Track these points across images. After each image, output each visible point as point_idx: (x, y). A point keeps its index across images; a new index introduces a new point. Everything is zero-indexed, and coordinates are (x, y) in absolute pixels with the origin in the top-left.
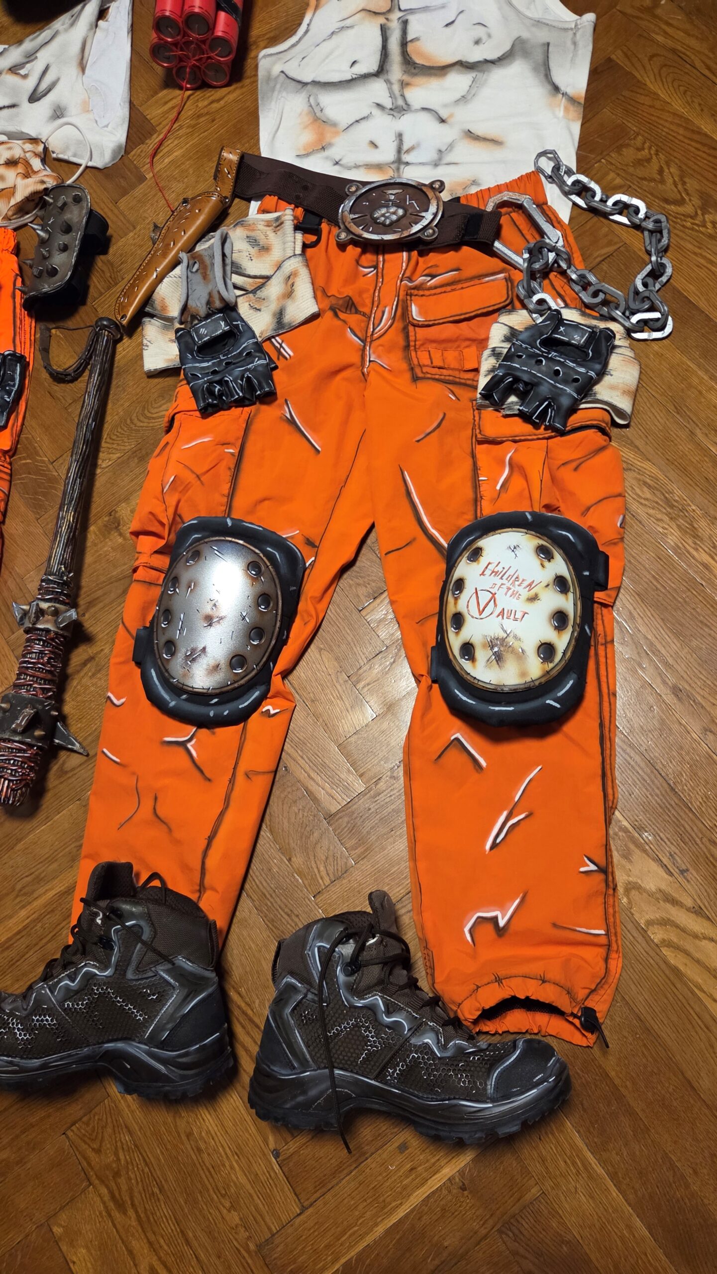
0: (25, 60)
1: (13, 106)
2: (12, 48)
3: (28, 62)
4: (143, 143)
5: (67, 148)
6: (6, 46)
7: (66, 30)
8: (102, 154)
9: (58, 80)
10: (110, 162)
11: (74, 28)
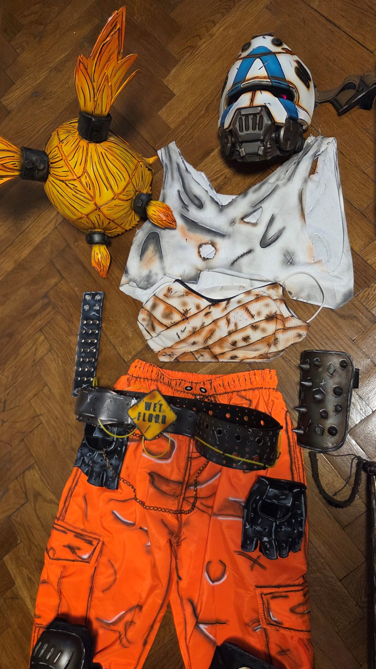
0: (251, 210)
1: (250, 252)
2: (240, 199)
3: (254, 211)
4: (368, 286)
5: (302, 290)
6: (234, 197)
7: (285, 184)
8: (334, 296)
9: (284, 228)
10: (342, 303)
11: (290, 182)
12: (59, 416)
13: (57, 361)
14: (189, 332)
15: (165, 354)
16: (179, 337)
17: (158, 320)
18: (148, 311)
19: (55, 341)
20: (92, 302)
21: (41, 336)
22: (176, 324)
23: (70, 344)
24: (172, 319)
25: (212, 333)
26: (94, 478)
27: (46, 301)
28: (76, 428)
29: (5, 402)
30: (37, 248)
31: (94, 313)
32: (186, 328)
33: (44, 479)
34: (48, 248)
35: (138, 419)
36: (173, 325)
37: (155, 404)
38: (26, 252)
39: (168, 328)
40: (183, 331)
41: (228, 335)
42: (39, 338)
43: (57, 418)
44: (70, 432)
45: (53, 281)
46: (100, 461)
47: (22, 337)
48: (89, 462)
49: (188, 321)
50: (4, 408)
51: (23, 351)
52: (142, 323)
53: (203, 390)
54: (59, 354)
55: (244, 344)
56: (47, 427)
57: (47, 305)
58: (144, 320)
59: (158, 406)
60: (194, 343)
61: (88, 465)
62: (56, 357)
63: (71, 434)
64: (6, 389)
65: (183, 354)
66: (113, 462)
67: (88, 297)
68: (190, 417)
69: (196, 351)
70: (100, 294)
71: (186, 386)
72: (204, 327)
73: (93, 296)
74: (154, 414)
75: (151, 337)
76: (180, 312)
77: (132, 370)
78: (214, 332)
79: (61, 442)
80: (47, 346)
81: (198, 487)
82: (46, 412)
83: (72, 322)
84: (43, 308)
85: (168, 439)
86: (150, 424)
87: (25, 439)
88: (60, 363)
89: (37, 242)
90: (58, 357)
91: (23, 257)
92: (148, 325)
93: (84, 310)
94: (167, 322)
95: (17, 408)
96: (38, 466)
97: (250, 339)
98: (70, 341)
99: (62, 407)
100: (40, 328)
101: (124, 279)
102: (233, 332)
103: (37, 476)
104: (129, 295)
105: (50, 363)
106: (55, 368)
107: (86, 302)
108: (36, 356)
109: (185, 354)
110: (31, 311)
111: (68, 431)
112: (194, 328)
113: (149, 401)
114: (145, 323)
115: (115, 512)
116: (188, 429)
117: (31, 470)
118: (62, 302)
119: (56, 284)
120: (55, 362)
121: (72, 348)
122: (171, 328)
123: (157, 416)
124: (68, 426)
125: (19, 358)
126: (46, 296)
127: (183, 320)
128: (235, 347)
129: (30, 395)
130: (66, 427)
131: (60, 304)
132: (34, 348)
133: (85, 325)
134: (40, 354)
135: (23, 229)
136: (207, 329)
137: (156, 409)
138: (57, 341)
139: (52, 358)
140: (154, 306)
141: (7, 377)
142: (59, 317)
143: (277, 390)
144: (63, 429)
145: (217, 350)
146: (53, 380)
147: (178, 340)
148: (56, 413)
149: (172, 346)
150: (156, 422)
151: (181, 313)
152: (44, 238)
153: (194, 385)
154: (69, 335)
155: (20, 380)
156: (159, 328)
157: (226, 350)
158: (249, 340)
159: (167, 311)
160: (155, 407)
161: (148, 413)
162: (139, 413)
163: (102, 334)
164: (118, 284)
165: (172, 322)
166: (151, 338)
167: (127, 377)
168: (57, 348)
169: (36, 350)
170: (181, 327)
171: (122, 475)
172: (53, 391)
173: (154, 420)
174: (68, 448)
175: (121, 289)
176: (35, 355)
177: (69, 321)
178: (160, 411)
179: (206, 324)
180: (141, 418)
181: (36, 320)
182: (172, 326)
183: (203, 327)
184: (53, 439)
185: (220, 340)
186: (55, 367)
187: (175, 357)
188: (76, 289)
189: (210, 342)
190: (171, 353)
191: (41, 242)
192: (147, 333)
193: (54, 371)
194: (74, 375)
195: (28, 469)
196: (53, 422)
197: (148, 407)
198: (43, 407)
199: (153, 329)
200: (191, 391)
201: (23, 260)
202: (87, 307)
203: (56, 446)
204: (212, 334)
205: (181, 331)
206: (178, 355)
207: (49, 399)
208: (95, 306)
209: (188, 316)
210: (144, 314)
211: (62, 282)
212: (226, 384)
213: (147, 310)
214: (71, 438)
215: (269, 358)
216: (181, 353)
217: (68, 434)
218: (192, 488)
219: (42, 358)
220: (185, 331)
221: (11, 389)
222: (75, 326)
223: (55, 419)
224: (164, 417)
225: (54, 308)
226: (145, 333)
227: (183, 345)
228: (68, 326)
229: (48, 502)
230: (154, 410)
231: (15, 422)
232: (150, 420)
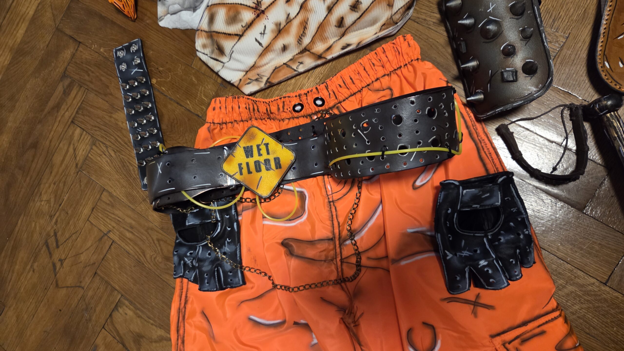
12: (133, 223)
13: (107, 153)
14: (273, 31)
15: (249, 81)
16: (260, 44)
17: (224, 33)
18: (206, 32)
19: (97, 129)
20: (129, 57)
21: (75, 130)
22: (250, 25)
23: (117, 124)
24: (241, 21)
25: (304, 25)
26: (206, 281)
27: (67, 82)
28: (162, 229)
29: (55, 234)
30: (34, 19)
31: (136, 70)
32: (265, 27)
33: (140, 313)
34: (49, 14)
35: (241, 174)
36: (247, 29)
37: (258, 146)
38: (21, 32)
39: (240, 36)
40: (263, 34)
41: (329, 13)
42: (73, 133)
43: (132, 227)
44: (155, 238)
45: (67, 54)
46: (207, 256)
47: (51, 142)
48: (192, 262)
49: (265, 16)
50: (57, 241)
51: (57, 159)
52: (203, 51)
53: (319, 102)
54: (108, 143)
55: (354, 16)
56: (123, 244)
57: (70, 87)
58: (204, 46)
59: (263, 147)
60: (285, 48)
61: (194, 268)
62: (105, 149)
63: (158, 240)
64: (51, 217)
65: (274, 70)
66: (227, 249)
67: (121, 54)
68: (313, 147)
69: (291, 60)
70: (135, 43)
71: (293, 103)
72: (291, 21)
73: (128, 49)
74: (262, 159)
75: (222, 64)
76: (249, 7)
77: (211, 115)
78: (307, 23)
79: (148, 256)
80: (87, 138)
81: (356, 239)
82: (115, 225)
83: (111, 94)
84: (66, 92)
85: (292, 191)
86: (260, 174)
87: (99, 272)
88: (113, 154)
89: (31, 13)
90: (107, 147)
91: (19, 40)
92: (213, 52)
93: (121, 71)
94: (236, 28)
95: (74, 237)
96: (127, 300)
97: (361, 3)
98: (117, 120)
99: (133, 210)
100: (70, 121)
101: (161, 10)
102: (334, 5)
103: (130, 313)
104: (174, 27)
105: (99, 159)
106: (109, 164)
107: (120, 61)
108: (78, 158)
109: (276, 70)
110: (51, 103)
111: (152, 238)
112: (278, 25)
113: (249, 144)
114: (207, 51)
115: (252, 317)
116: (316, 165)
117: (119, 309)
118: (89, 75)
119: (73, 55)
120: (105, 155)
121: (122, 128)
122: (245, 34)
123: (267, 161)
124: (150, 231)
125: (55, 170)
126: (64, 76)
127: (258, 16)
128: (343, 30)
129: (86, 211)
130: (148, 233)
131: (87, 77)
132: (71, 150)
133: (129, 91)
134: (81, 153)
135: (8, 6)
136: (296, 23)
137: (261, 152)
138: (98, 127)
139: (99, 152)
140: (212, 19)
141: (48, 201)
142: (92, 96)
143: (423, 60)
144: (145, 238)
145: (320, 47)
146: (110, 180)
147: (260, 49)
148: (129, 220)
149: (255, 63)
150: (267, 169)
151: (252, 8)
152: (39, 4)
153: (304, 98)
154: (112, 113)
155: (65, 198)
156: (227, 44)
157: (331, 41)
158: (360, 5)
159: (232, 13)
160: (259, 150)
161: (251, 161)
162: (240, 165)
163: (156, 93)
164: (155, 18)
165: (244, 25)
166: (223, 66)
167: (206, 126)
168: (102, 137)
169: (75, 150)
170: (258, 28)
171: (245, 263)
172: (115, 194)
173: (263, 167)
174: (160, 260)
175: (162, 24)
176: (76, 158)
177: (105, 95)
178: (268, 153)
179: (292, 16)
180: (245, 171)
181: (62, 112)
182: (245, 31)
183: (289, 20)
184: (136, 257)
185: (318, 28)
186: (107, 162)
187: (265, 79)
188: (102, 50)
189: (306, 41)
190: (257, 77)
191: (36, 11)
192: (215, 62)
193: (107, 168)
194: (136, 162)
195: (116, 308)
196: (128, 235)
197: (248, 152)
198: (108, 221)
199: (221, 51)
200: (302, 113)
201: (21, 43)
202: (123, 67)
203: (143, 264)
204: (305, 28)
205: (261, 34)
206: (268, 76)
207: (113, 206)
208: (133, 59)
209: (263, 8)
210: (202, 37)
211: (80, 49)
212: (348, 81)
213: (204, 31)
214: (160, 245)
215: (397, 23)
216: (271, 71)
217: (154, 242)
218: (348, 242)
219: (86, 158)
220: (266, 32)
221: (58, 214)
222: (116, 98)
223: (130, 229)
224: (277, 161)
225: (81, 87)
226: (211, 63)
227: (269, 56)
228: (107, 101)
229: (156, 342)
230: (260, 155)
231: (77, 255)
232: (258, 170)
